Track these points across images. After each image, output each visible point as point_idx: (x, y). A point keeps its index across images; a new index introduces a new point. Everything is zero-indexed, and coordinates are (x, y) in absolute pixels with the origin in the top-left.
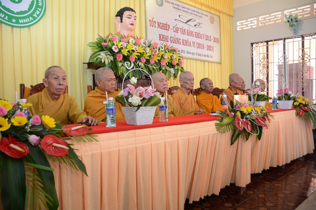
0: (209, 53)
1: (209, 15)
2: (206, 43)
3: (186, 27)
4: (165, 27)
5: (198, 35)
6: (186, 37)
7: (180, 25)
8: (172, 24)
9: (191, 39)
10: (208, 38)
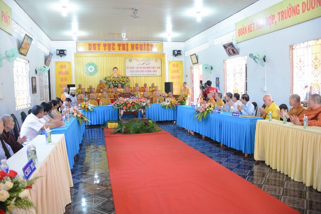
0: (154, 73)
1: (155, 59)
2: (152, 70)
3: (142, 66)
4: (133, 68)
5: (148, 68)
6: (142, 69)
7: (139, 66)
8: (135, 66)
9: (144, 70)
10: (153, 68)
